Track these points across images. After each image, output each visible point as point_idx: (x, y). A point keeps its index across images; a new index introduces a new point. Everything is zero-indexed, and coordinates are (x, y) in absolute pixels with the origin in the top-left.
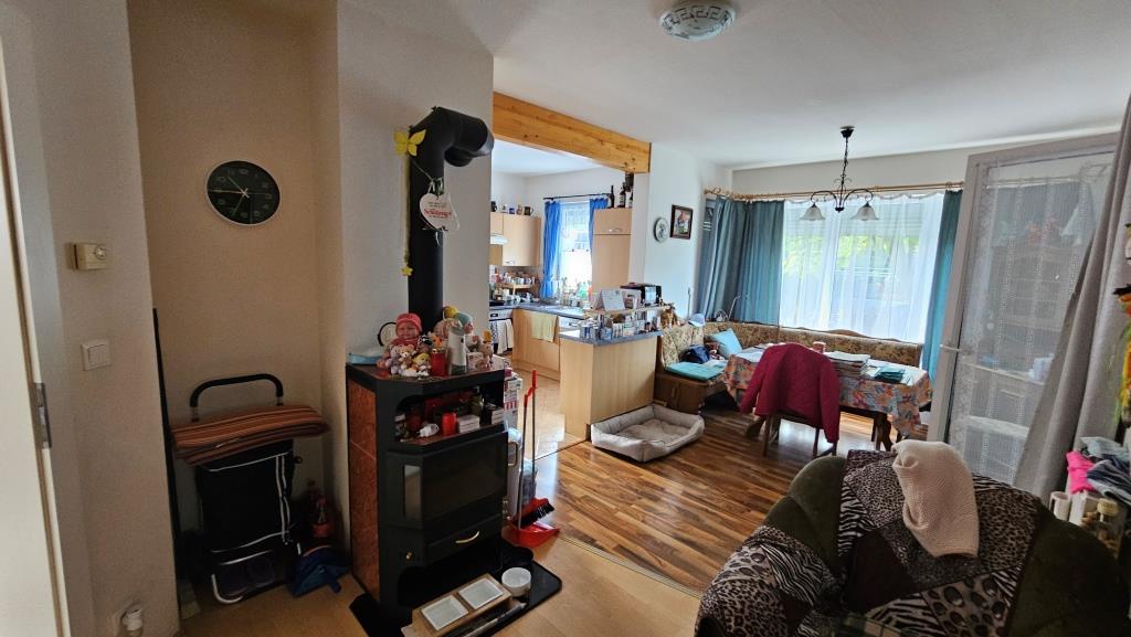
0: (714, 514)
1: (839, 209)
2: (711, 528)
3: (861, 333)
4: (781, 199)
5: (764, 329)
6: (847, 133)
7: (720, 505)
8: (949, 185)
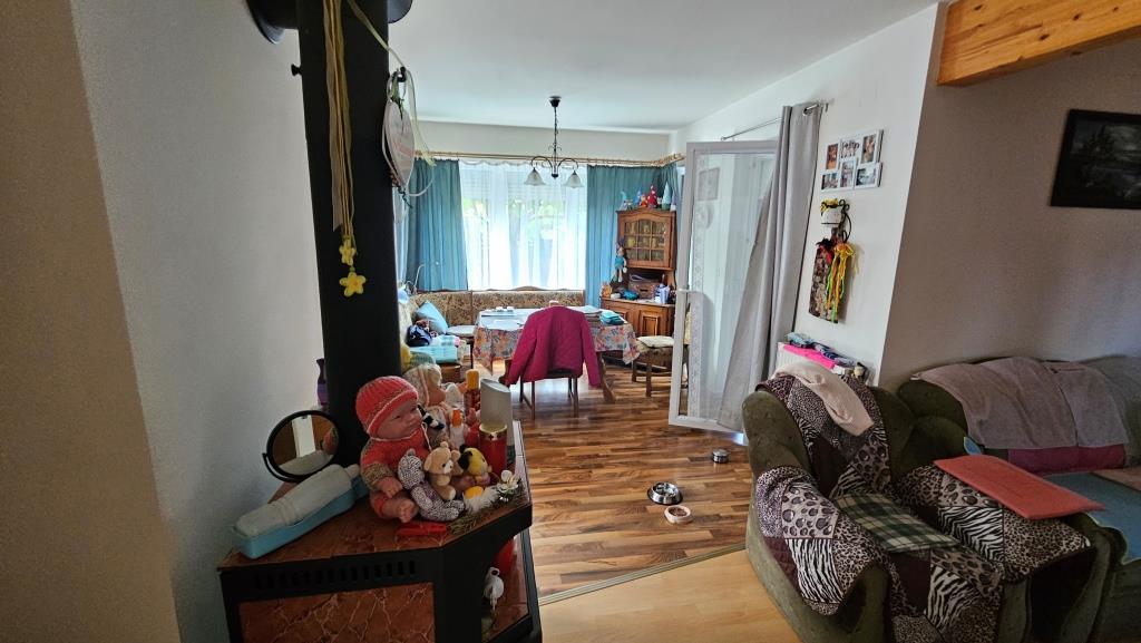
0: (575, 491)
1: (555, 176)
2: (590, 504)
3: (539, 286)
4: (455, 159)
5: (456, 296)
6: (555, 103)
7: (568, 479)
8: (589, 160)
